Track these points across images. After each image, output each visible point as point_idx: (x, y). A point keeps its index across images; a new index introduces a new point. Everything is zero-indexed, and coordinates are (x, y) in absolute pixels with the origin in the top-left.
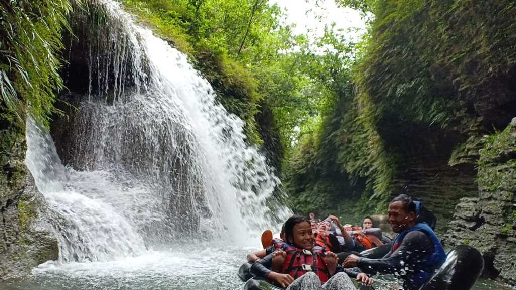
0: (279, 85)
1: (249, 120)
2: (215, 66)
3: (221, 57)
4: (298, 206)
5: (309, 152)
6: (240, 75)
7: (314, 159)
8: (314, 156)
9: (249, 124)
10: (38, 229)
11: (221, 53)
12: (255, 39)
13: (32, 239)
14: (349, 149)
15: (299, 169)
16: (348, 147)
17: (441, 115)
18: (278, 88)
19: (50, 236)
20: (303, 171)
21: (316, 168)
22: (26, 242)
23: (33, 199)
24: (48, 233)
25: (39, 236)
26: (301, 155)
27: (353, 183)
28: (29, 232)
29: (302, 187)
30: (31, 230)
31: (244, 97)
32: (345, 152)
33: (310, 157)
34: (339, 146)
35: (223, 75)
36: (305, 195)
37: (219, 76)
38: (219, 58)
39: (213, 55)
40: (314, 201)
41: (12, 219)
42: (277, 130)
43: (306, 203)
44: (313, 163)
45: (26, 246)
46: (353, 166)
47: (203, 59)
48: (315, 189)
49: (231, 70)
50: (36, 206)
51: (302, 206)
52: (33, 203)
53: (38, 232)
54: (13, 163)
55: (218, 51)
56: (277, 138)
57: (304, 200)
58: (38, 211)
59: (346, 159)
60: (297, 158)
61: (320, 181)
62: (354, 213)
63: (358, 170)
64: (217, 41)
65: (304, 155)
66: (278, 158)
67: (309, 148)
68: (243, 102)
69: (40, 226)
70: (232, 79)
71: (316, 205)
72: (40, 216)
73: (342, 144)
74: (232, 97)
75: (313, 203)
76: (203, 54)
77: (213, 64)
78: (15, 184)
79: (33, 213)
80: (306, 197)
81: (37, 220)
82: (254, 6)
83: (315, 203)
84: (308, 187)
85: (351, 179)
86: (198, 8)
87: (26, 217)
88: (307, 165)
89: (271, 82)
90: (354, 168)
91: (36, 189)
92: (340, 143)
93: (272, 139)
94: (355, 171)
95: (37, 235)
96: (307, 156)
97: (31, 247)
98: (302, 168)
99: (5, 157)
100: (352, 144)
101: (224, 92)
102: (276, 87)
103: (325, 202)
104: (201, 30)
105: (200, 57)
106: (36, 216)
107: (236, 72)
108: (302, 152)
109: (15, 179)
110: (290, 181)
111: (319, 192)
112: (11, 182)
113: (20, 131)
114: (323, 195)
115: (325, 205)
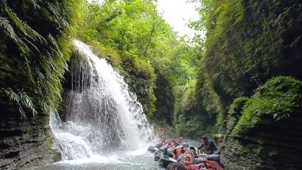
0: (169, 66)
1: (149, 88)
2: (131, 64)
3: (134, 60)
4: (186, 129)
5: (191, 98)
6: (144, 67)
7: (193, 102)
8: (194, 101)
9: (149, 91)
10: (54, 148)
11: (134, 57)
12: (153, 46)
13: (52, 152)
14: (208, 98)
15: (186, 107)
16: (208, 97)
17: (231, 89)
18: (168, 68)
19: (58, 151)
20: (188, 109)
21: (195, 107)
22: (50, 153)
23: (51, 137)
24: (57, 150)
25: (54, 151)
26: (187, 100)
27: (211, 116)
28: (50, 150)
29: (188, 118)
30: (51, 149)
31: (146, 77)
32: (206, 100)
33: (192, 101)
34: (203, 96)
35: (135, 68)
36: (190, 122)
37: (133, 69)
38: (133, 60)
39: (130, 59)
40: (194, 125)
41: (45, 145)
42: (171, 88)
43: (190, 127)
44: (193, 104)
45: (50, 155)
46: (210, 107)
47: (126, 61)
48: (195, 119)
49: (140, 65)
50: (52, 140)
51: (188, 128)
52: (51, 139)
53: (54, 150)
54: (46, 127)
55: (133, 57)
56: (170, 92)
57: (189, 125)
58: (53, 141)
59: (207, 104)
60: (185, 101)
61: (197, 114)
62: (212, 133)
63: (213, 109)
64: (132, 52)
65: (189, 100)
66: (172, 103)
67: (191, 96)
68: (146, 80)
69: (54, 147)
70: (140, 69)
71: (195, 128)
72: (54, 143)
73: (205, 95)
74: (141, 78)
75: (193, 127)
76: (125, 59)
77: (130, 63)
78: (46, 134)
79: (52, 143)
80: (190, 123)
81: (53, 145)
82: (152, 31)
83: (194, 127)
84: (191, 118)
85: (209, 114)
86: (123, 36)
87: (49, 144)
88: (190, 105)
89: (164, 66)
90: (211, 108)
91: (52, 132)
92: (204, 95)
93: (167, 93)
94: (211, 110)
95: (53, 151)
96: (190, 100)
97: (52, 155)
98: (188, 107)
99: (44, 126)
100: (210, 95)
101: (136, 76)
102: (167, 68)
103: (199, 126)
104: (125, 47)
105: (124, 61)
106: (53, 144)
107: (142, 66)
108: (188, 98)
109: (46, 132)
110: (183, 114)
111: (197, 120)
112: (45, 133)
113: (48, 116)
114: (199, 122)
115: (200, 128)
